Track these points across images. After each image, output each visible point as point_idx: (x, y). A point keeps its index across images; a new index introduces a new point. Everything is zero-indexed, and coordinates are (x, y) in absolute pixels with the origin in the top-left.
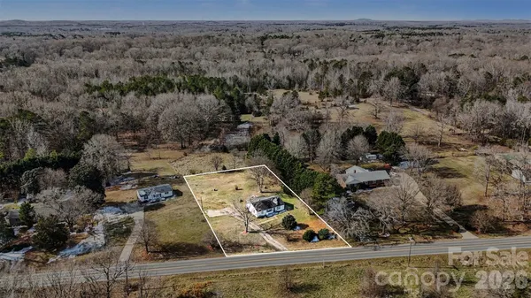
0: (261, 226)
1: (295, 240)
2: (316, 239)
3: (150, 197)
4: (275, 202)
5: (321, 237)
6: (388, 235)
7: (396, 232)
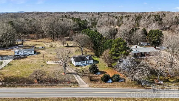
0: (75, 71)
1: (96, 81)
2: (110, 81)
3: (20, 53)
4: (88, 58)
5: (114, 80)
6: (162, 82)
7: (167, 81)
